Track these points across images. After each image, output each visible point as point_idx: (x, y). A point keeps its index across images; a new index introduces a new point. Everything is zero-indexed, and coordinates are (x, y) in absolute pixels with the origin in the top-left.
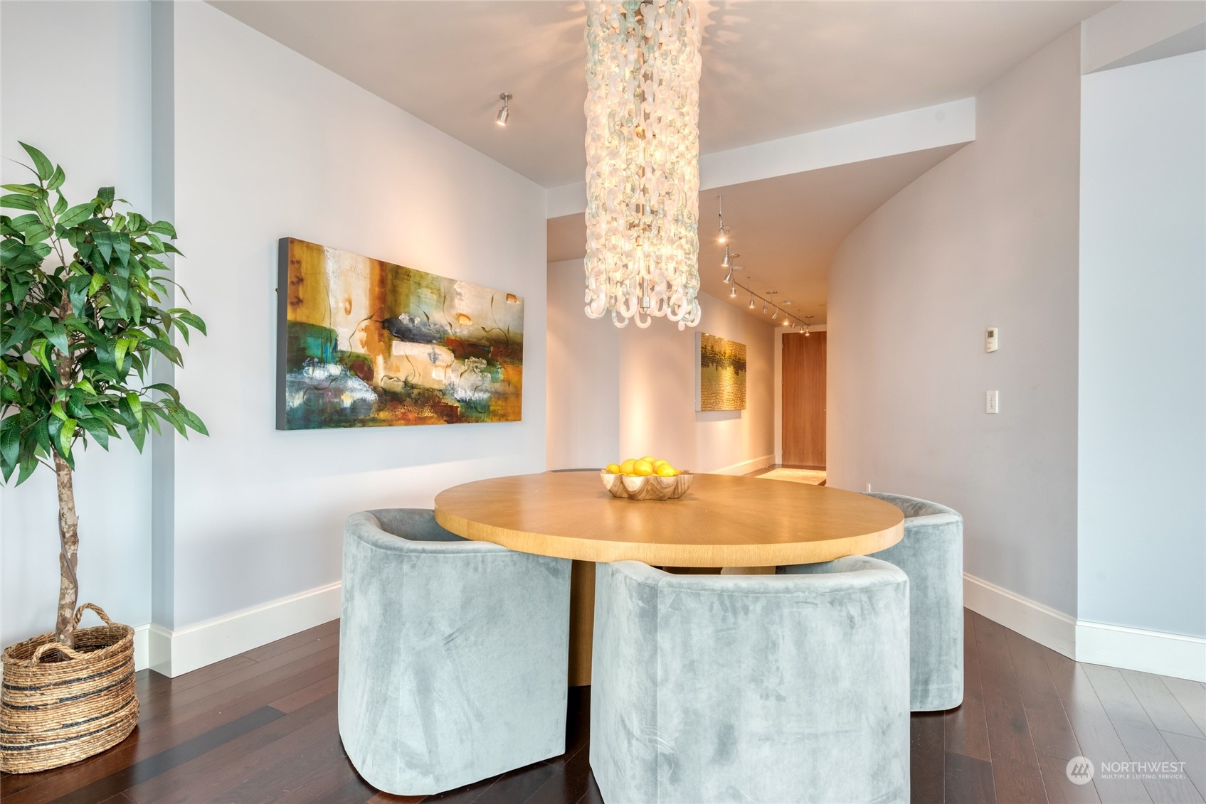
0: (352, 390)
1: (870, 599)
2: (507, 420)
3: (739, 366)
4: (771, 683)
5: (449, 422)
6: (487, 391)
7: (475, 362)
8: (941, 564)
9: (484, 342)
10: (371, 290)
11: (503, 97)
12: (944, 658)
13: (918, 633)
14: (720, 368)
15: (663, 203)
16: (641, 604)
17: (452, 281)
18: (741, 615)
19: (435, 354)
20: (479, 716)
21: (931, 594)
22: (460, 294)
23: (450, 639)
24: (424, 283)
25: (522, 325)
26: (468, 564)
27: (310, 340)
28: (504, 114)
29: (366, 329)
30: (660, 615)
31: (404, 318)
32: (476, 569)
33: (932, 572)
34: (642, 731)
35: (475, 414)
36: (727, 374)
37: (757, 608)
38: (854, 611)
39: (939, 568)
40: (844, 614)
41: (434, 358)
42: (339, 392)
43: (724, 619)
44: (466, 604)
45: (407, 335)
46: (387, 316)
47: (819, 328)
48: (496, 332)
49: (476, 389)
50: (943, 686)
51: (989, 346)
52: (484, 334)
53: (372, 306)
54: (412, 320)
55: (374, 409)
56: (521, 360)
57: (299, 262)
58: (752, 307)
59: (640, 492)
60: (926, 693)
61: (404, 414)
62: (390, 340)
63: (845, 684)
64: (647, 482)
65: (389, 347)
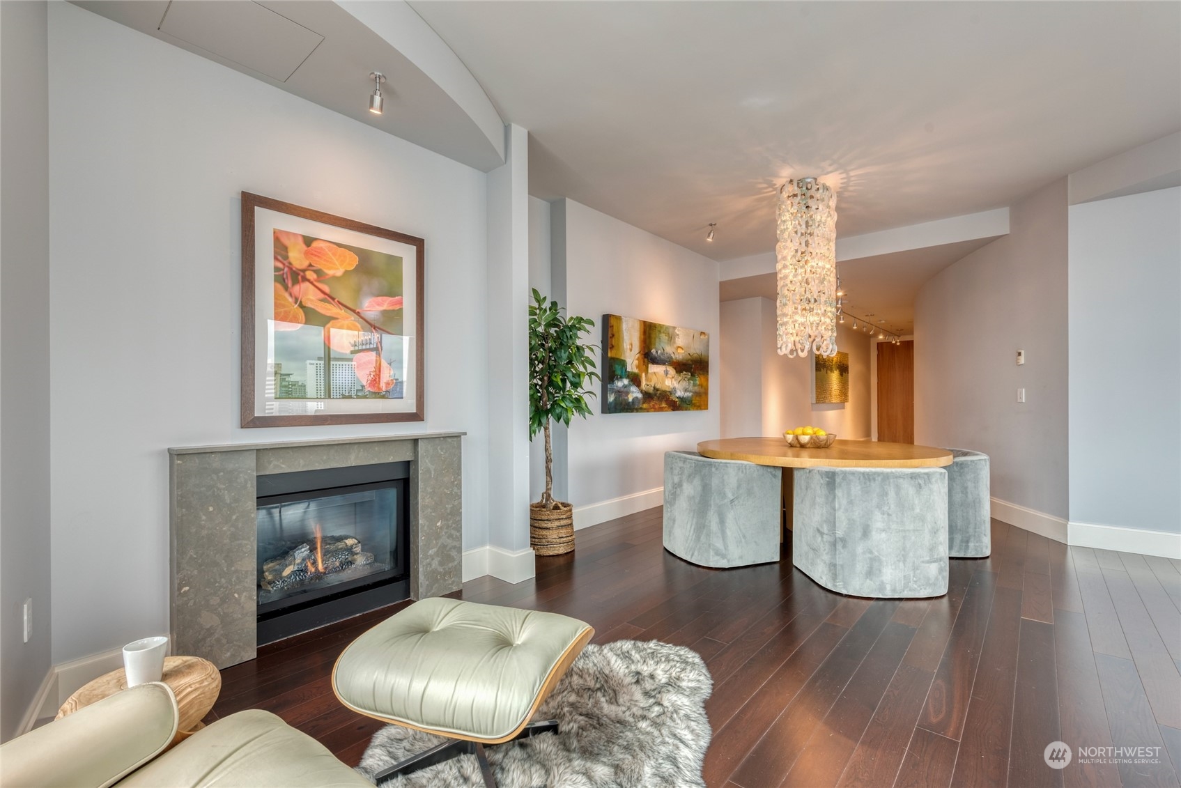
0: (633, 392)
1: (928, 477)
2: (701, 409)
3: (843, 369)
4: (886, 508)
5: (673, 410)
6: (691, 392)
7: (685, 374)
8: (976, 481)
9: (690, 362)
10: (640, 337)
11: (711, 225)
12: (977, 530)
13: (963, 517)
14: (829, 372)
15: (820, 296)
16: (827, 479)
17: (674, 328)
18: (872, 481)
19: (667, 371)
20: (744, 537)
21: (970, 496)
22: (678, 335)
23: (732, 501)
24: (662, 331)
25: (708, 350)
26: (739, 469)
27: (617, 366)
28: (712, 234)
29: (638, 359)
30: (837, 483)
31: (653, 351)
32: (742, 472)
33: (970, 485)
34: (829, 531)
35: (685, 405)
36: (835, 376)
37: (880, 478)
38: (921, 482)
39: (974, 483)
40: (917, 482)
41: (666, 373)
42: (627, 393)
43: (865, 483)
44: (739, 487)
45: (655, 361)
46: (647, 351)
47: (907, 338)
48: (695, 355)
49: (686, 390)
50: (977, 544)
51: (1019, 361)
52: (690, 357)
53: (640, 346)
54: (657, 352)
55: (641, 402)
56: (708, 372)
57: (612, 326)
58: (855, 328)
59: (808, 443)
60: (967, 547)
61: (654, 405)
62: (648, 364)
63: (917, 510)
64: (811, 438)
65: (647, 368)
